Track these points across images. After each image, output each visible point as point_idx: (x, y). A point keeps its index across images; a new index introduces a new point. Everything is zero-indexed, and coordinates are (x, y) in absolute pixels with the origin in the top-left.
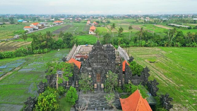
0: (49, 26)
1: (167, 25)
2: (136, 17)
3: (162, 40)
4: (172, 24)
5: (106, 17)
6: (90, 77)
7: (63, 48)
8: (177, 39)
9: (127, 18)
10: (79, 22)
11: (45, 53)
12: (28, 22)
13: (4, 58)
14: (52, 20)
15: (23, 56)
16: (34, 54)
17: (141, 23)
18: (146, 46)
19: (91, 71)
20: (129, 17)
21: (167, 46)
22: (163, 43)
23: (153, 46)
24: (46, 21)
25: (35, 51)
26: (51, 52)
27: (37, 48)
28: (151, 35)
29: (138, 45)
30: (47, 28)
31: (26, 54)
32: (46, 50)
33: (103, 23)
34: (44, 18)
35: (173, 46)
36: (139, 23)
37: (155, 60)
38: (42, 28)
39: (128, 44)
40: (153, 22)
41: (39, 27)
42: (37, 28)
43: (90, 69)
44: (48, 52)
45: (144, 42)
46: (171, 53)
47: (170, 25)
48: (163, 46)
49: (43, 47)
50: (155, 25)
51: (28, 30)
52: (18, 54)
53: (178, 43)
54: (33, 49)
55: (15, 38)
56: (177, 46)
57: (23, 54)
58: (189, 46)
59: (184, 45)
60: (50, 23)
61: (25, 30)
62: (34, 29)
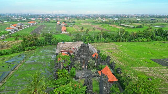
0: (26, 27)
1: (118, 25)
2: (95, 17)
3: (115, 37)
4: (122, 24)
5: (70, 17)
7: (46, 45)
8: (125, 37)
9: (88, 18)
10: (49, 22)
12: (3, 22)
13: (4, 54)
15: (18, 52)
17: (99, 23)
18: (105, 42)
21: (119, 41)
22: (116, 40)
23: (110, 42)
24: (18, 21)
25: (26, 48)
27: (27, 46)
28: (108, 34)
29: (100, 41)
30: (24, 28)
31: (20, 51)
32: (34, 47)
33: (70, 23)
34: (15, 17)
35: (123, 41)
36: (98, 23)
37: (112, 52)
38: (20, 29)
39: (93, 40)
40: (109, 22)
42: (17, 29)
43: (79, 58)
44: (35, 49)
45: (103, 39)
46: (121, 47)
47: (120, 25)
48: (116, 41)
49: (31, 45)
50: (110, 25)
51: (10, 31)
52: (14, 51)
53: (126, 40)
54: (23, 47)
55: (2, 38)
56: (125, 41)
57: (17, 51)
58: (133, 41)
59: (130, 41)
60: (25, 24)
61: (8, 31)
62: (15, 30)
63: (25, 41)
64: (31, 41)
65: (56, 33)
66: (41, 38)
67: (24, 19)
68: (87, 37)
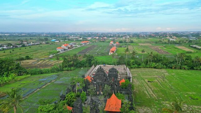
0: (77, 46)
1: (189, 46)
2: (164, 35)
4: (194, 46)
5: (131, 36)
6: (95, 87)
7: (85, 67)
8: (185, 63)
9: (153, 37)
10: (104, 42)
11: (72, 70)
12: (60, 41)
13: (44, 73)
14: (80, 39)
15: (56, 72)
16: (64, 71)
17: (164, 44)
18: (155, 68)
19: (96, 84)
20: (156, 35)
21: (175, 68)
22: (171, 66)
23: (161, 68)
24: (75, 40)
25: (65, 69)
26: (76, 70)
27: (66, 67)
29: (148, 66)
30: (75, 48)
31: (58, 70)
32: (72, 68)
33: (126, 42)
34: (73, 37)
35: (181, 68)
38: (71, 49)
39: (139, 65)
40: (178, 42)
41: (69, 48)
42: (67, 48)
43: (95, 83)
44: (74, 70)
45: (154, 64)
47: (192, 47)
48: (171, 68)
49: (70, 66)
50: (177, 46)
51: (60, 50)
52: (53, 71)
53: (186, 67)
54: (63, 67)
55: (50, 57)
56: (185, 69)
57: (56, 71)
58: (197, 69)
59: (192, 68)
60: (77, 44)
61: (58, 50)
62: (65, 50)
63: (65, 62)
64: (71, 61)
65: (103, 54)
66: (82, 59)
67: (81, 38)
68: (132, 61)
